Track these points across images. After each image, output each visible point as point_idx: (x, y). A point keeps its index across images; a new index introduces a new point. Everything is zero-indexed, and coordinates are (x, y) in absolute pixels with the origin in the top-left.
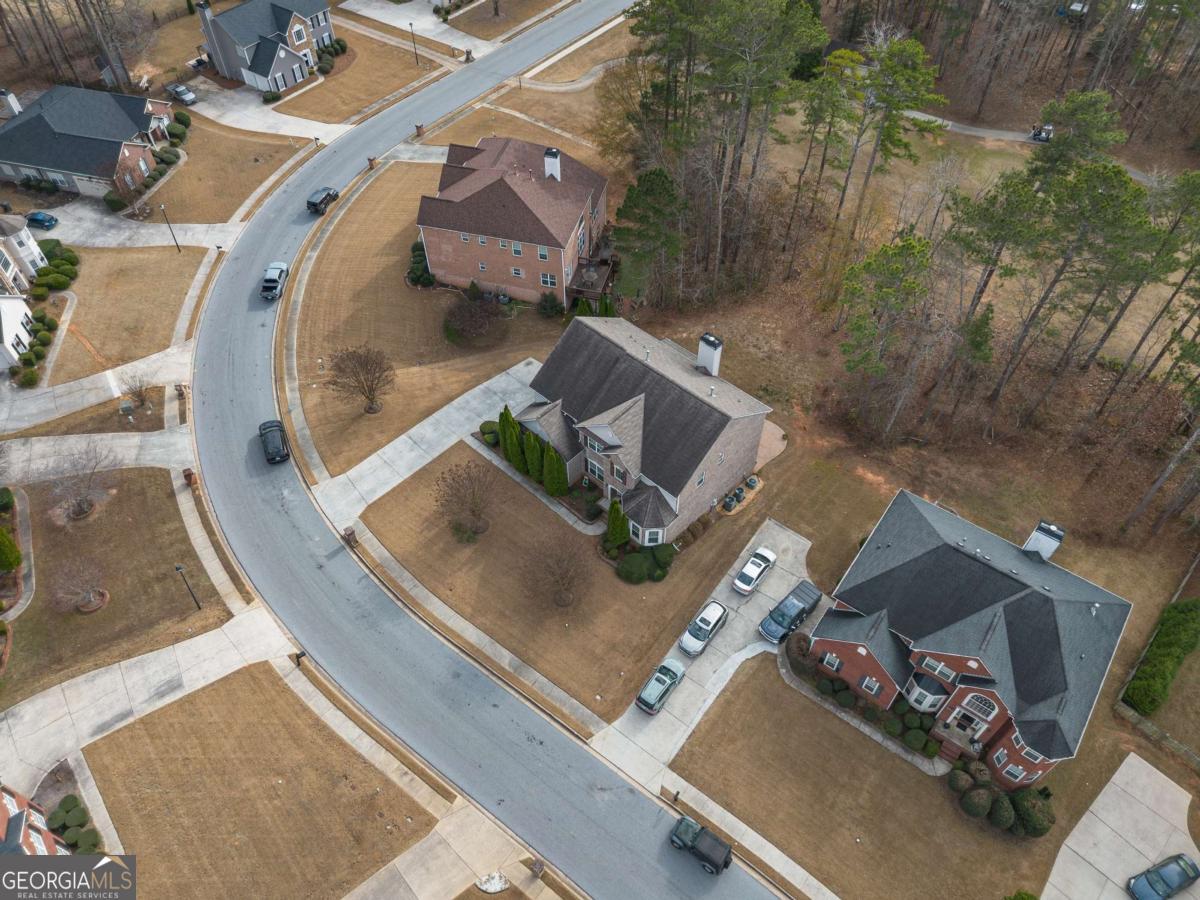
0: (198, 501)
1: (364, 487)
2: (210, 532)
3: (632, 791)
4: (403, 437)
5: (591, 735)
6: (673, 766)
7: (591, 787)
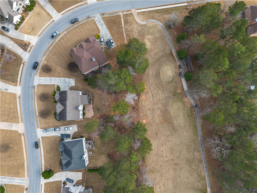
0: (23, 67)
1: (41, 81)
2: (22, 73)
3: (37, 136)
4: (50, 78)
5: (38, 128)
6: (42, 137)
7: (34, 132)
